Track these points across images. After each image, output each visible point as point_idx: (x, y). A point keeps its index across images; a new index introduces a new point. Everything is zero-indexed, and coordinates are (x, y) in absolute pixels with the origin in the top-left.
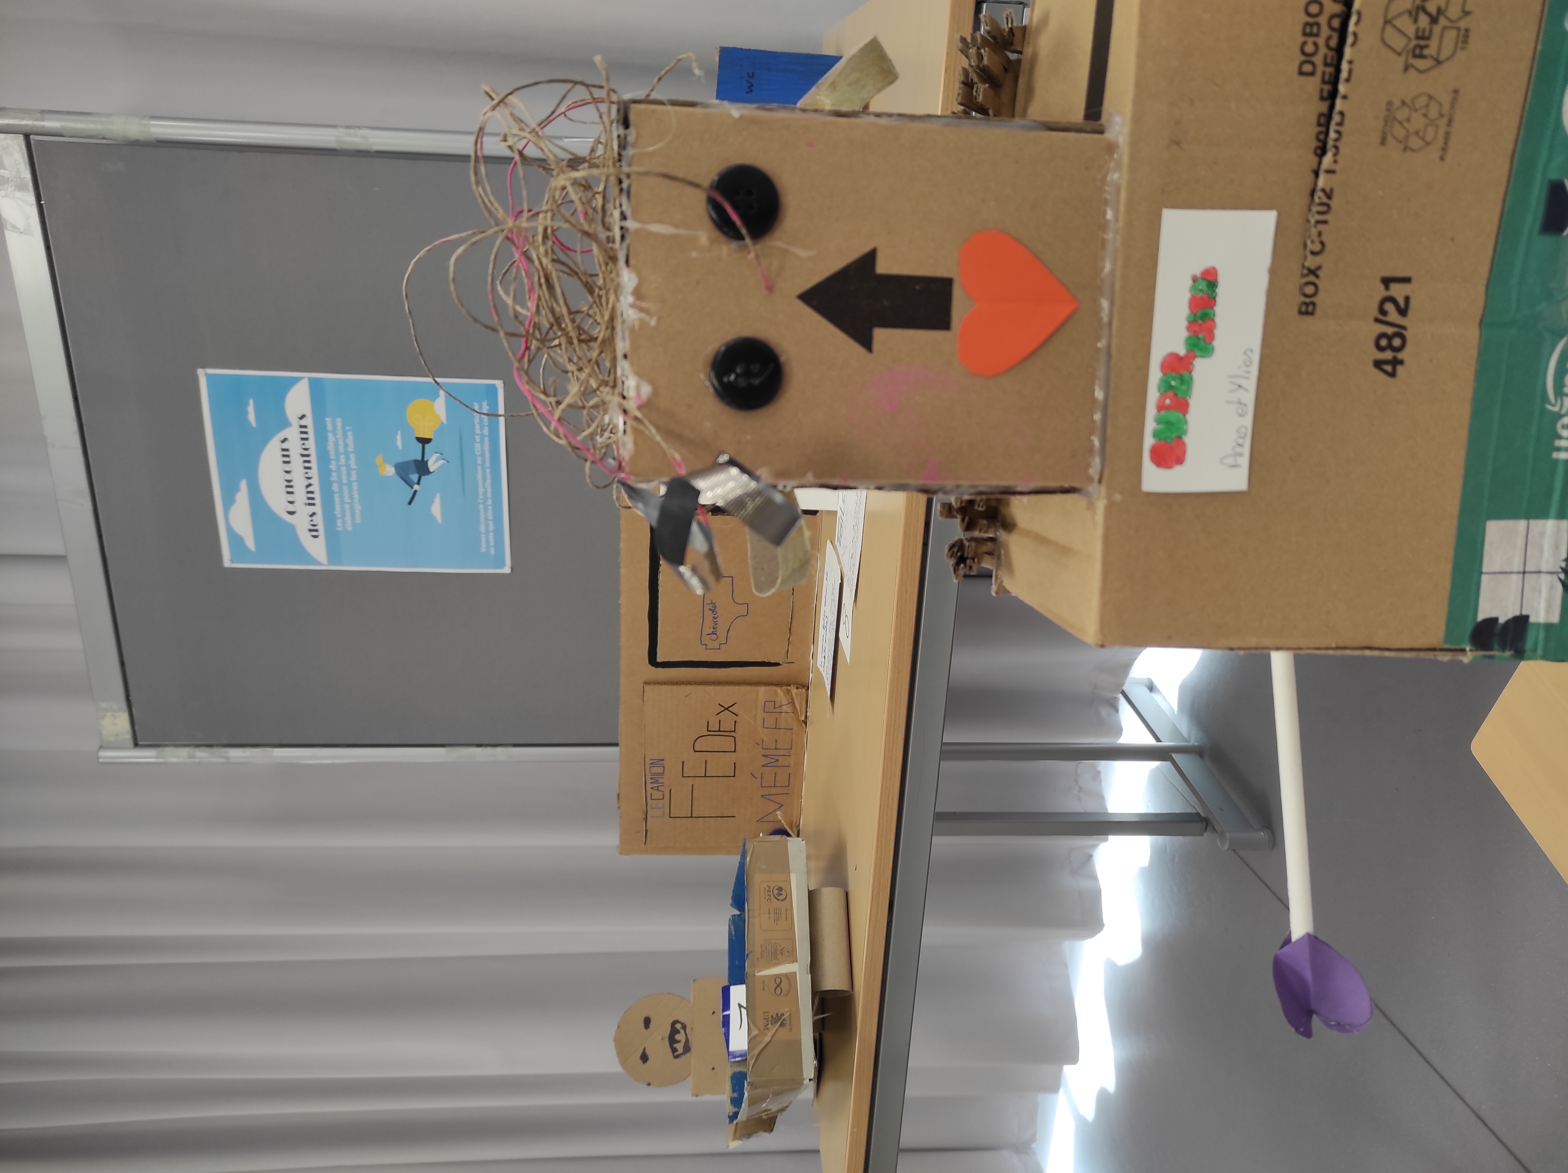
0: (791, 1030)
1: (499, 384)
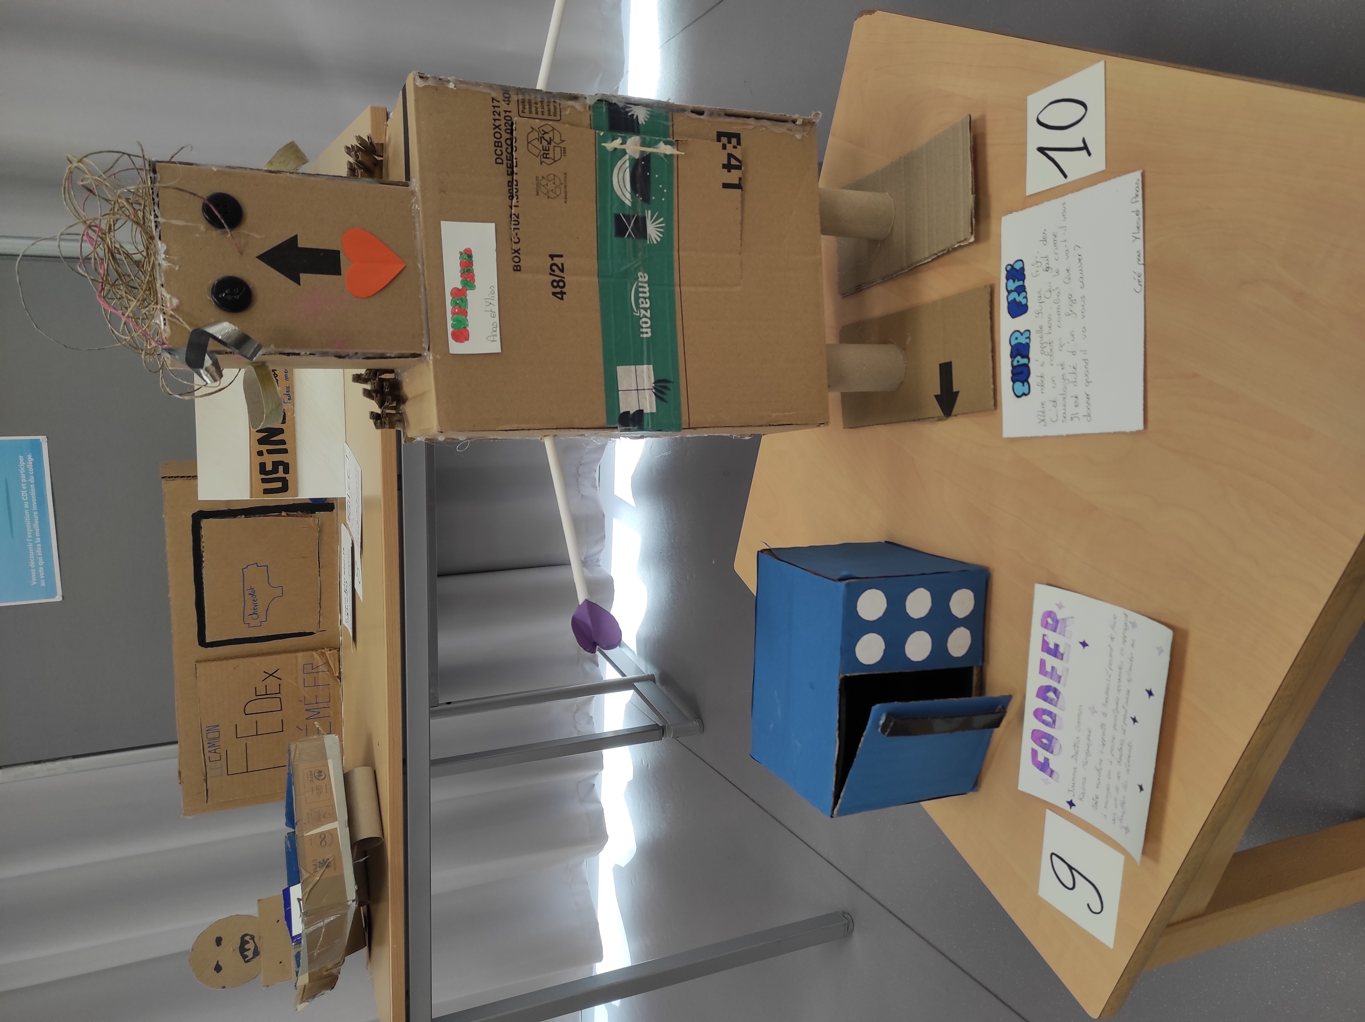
0: (335, 869)
1: (43, 439)
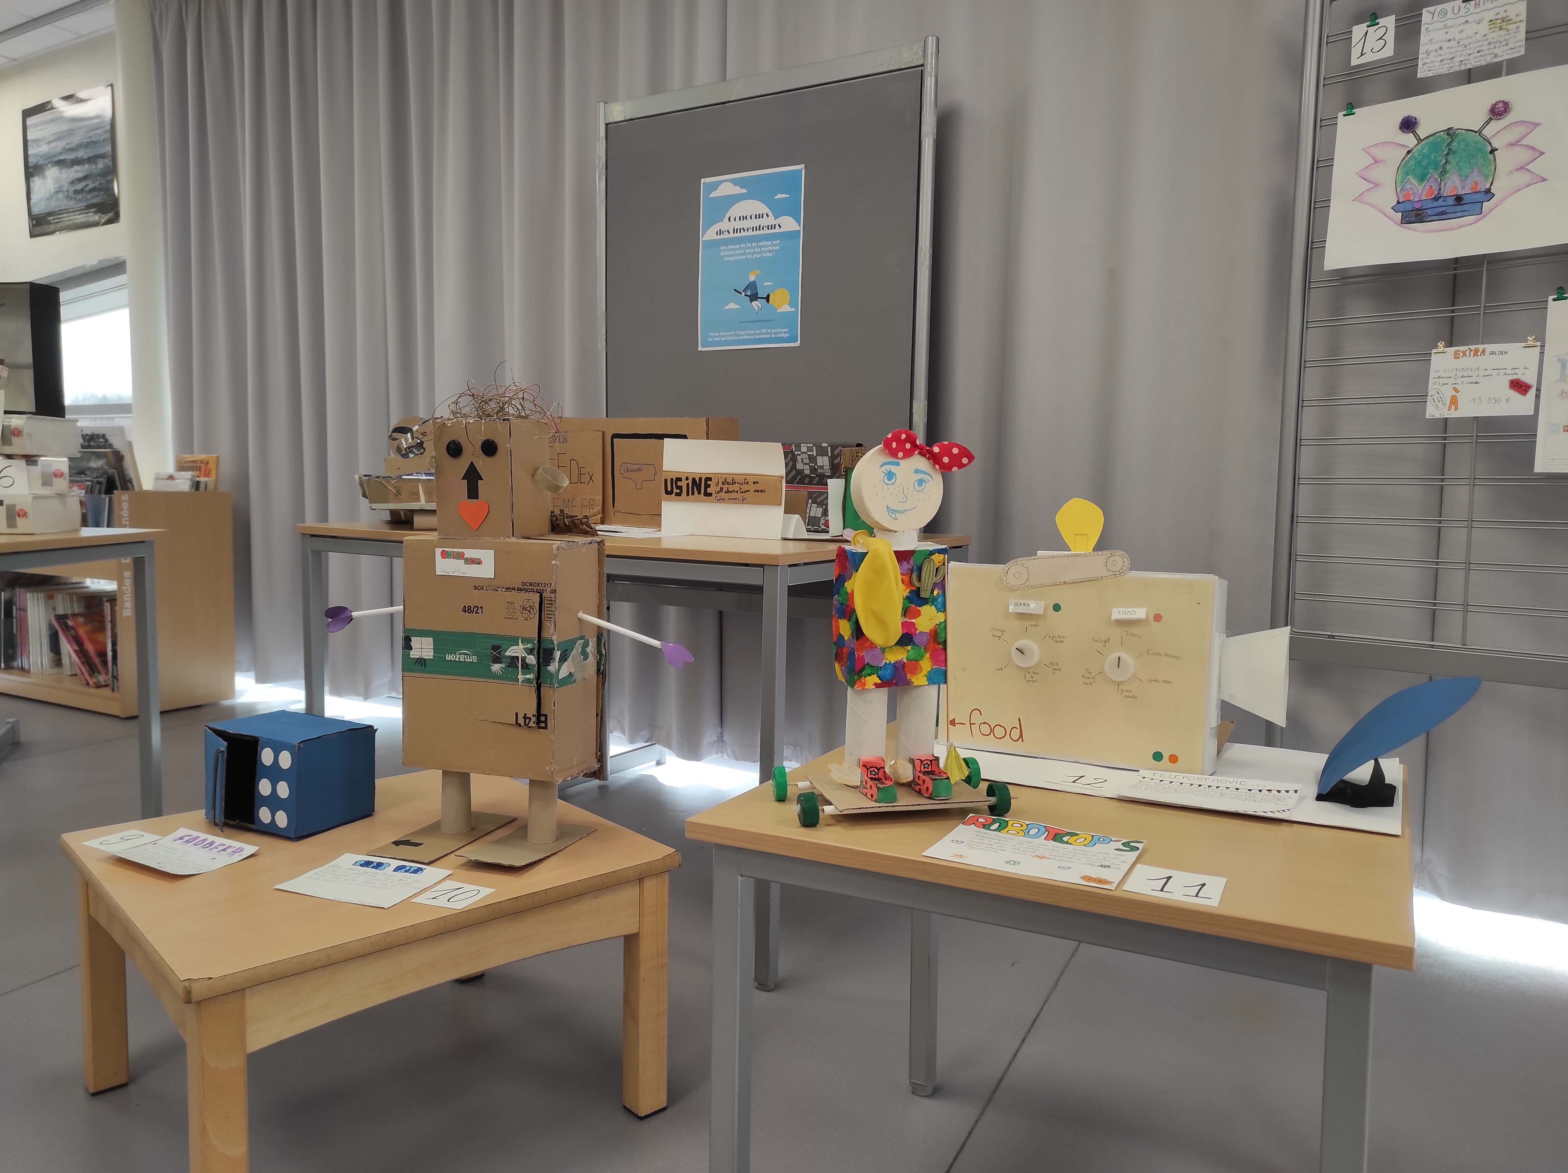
1: (798, 344)
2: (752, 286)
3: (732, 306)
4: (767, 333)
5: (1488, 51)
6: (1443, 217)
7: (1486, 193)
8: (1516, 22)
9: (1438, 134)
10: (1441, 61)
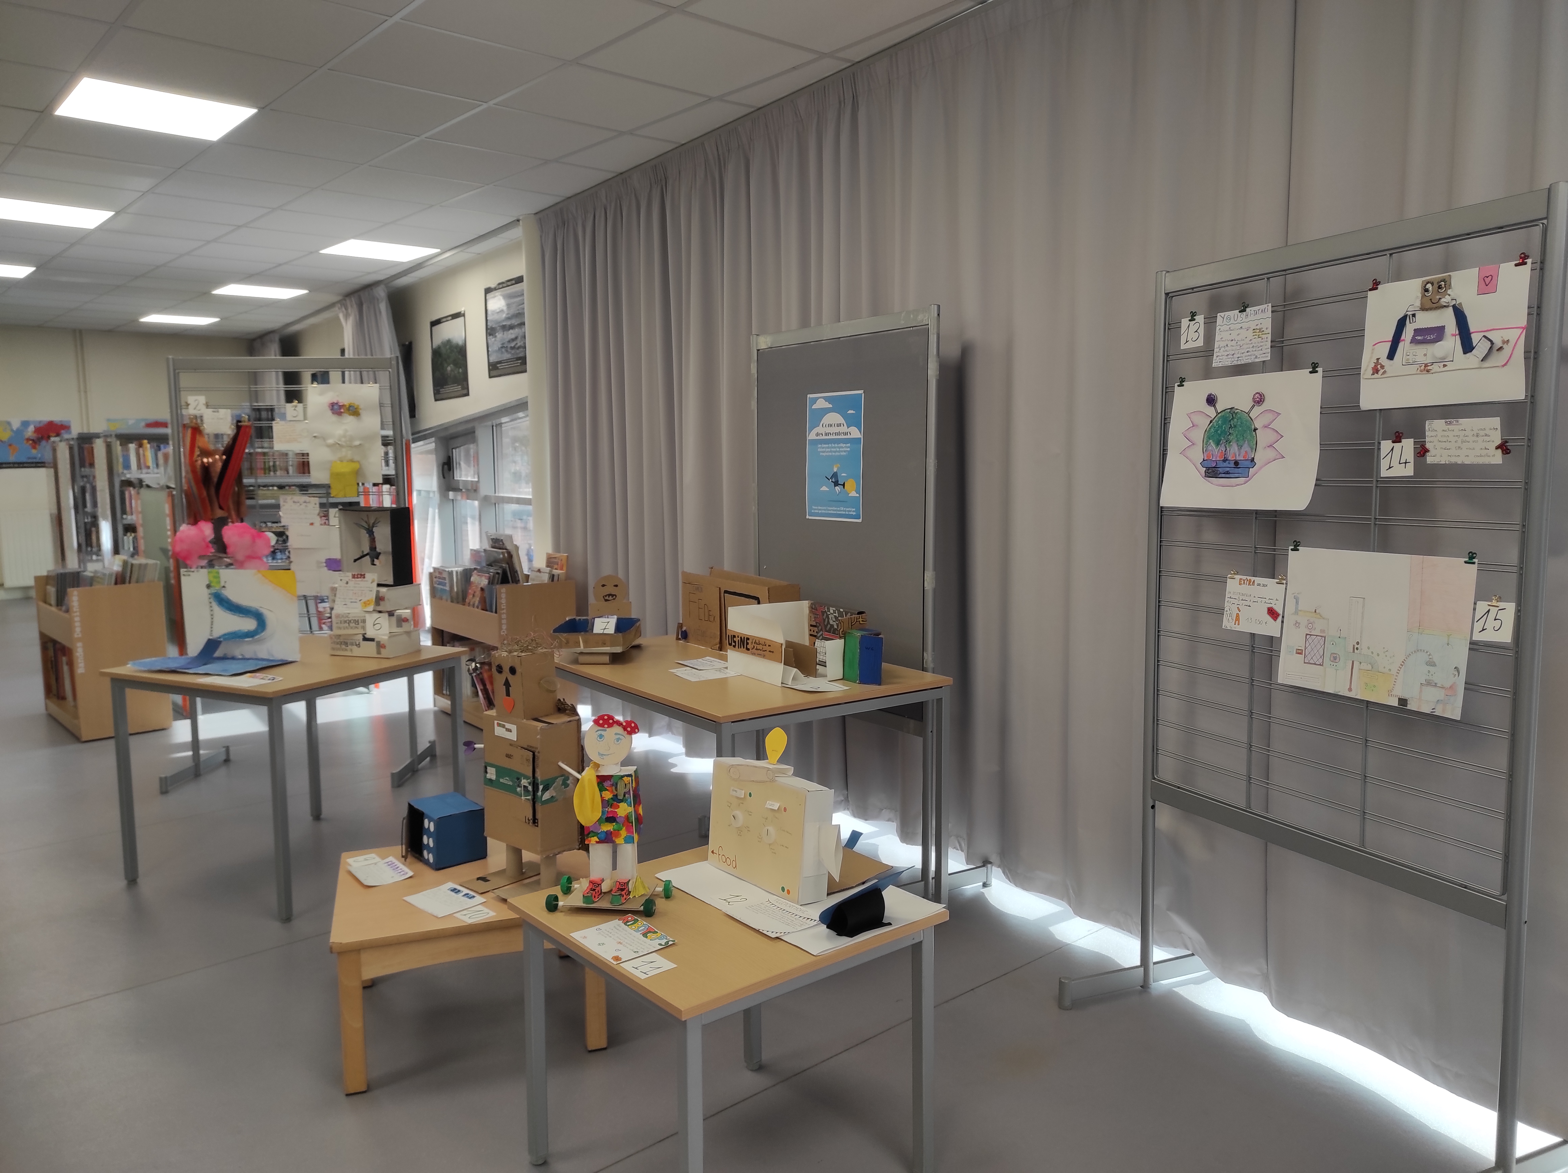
1: (861, 520)
2: (835, 475)
3: (824, 488)
4: (844, 511)
5: (1252, 353)
6: (1227, 476)
7: (1251, 462)
8: (1266, 334)
9: (1227, 411)
10: (1227, 355)
